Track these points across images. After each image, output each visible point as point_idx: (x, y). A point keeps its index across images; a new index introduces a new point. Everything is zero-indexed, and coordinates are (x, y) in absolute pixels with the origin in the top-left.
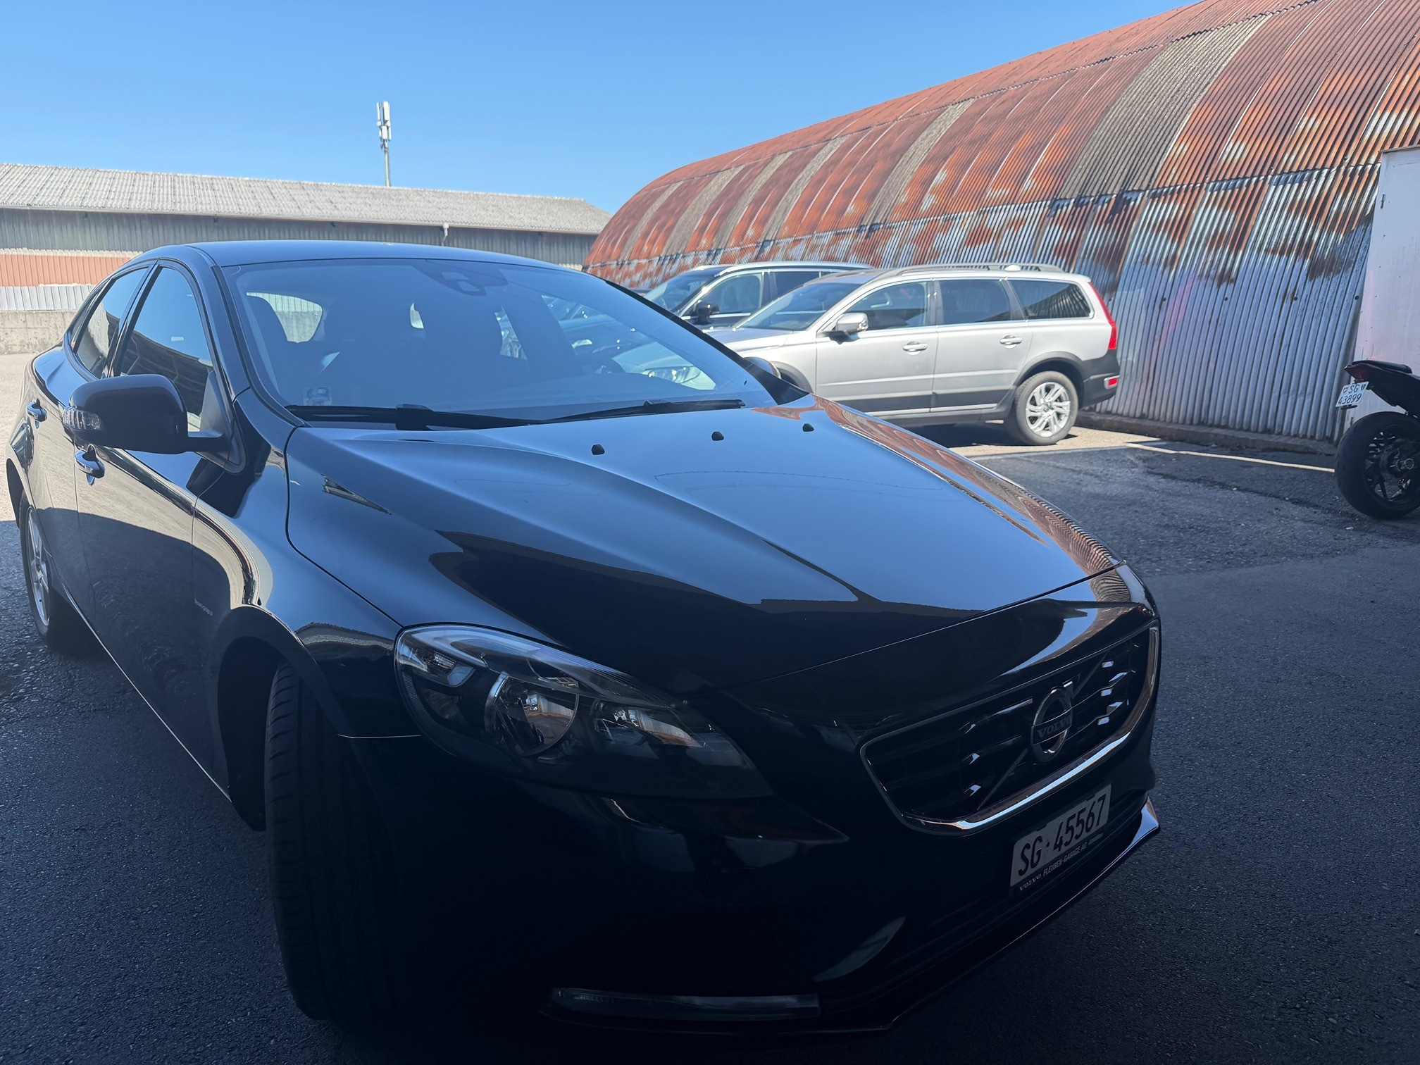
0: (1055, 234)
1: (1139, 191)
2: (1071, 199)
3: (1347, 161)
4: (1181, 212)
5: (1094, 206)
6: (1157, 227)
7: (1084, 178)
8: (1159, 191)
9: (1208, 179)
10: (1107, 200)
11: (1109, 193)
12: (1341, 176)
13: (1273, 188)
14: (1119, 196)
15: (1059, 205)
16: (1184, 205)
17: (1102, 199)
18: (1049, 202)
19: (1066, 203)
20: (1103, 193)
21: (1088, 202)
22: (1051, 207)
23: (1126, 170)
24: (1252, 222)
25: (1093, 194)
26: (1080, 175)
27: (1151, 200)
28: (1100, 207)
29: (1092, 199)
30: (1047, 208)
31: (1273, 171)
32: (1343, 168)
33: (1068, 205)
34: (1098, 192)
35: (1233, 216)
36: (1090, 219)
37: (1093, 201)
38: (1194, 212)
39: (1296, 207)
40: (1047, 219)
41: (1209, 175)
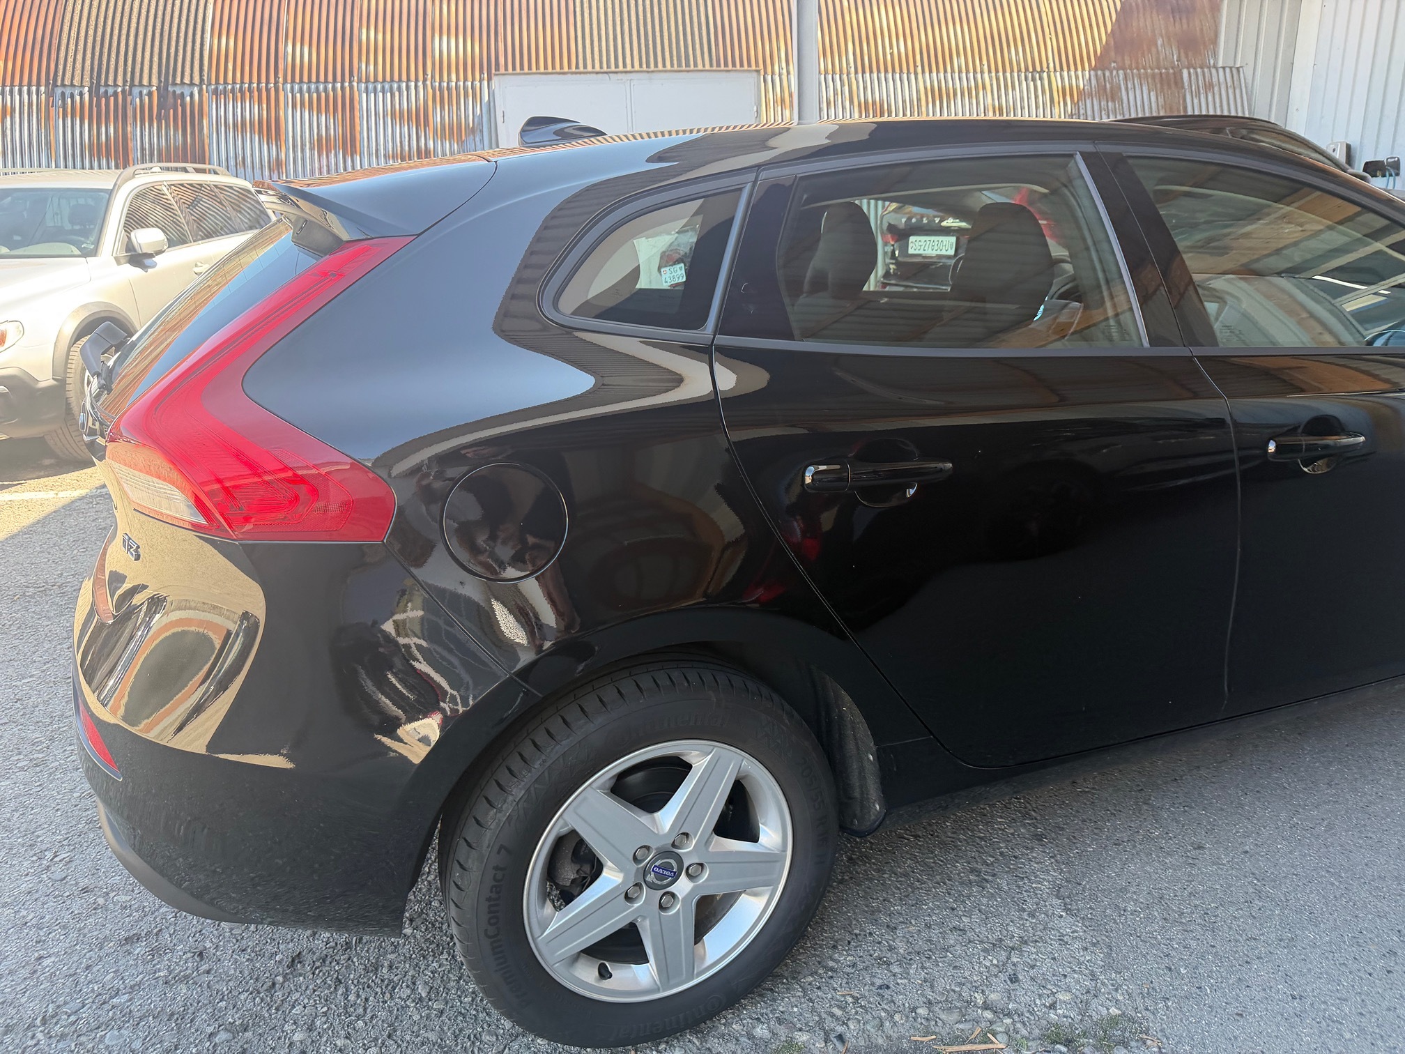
0: (81, 132)
1: (192, 84)
2: (82, 86)
3: (429, 77)
4: (265, 113)
5: (129, 99)
6: (241, 127)
7: (88, 62)
8: (221, 87)
9: (281, 80)
10: (145, 92)
11: (145, 82)
12: (430, 91)
13: (364, 95)
14: (163, 92)
15: (63, 94)
16: (265, 106)
17: (136, 91)
18: (43, 89)
19: (77, 92)
20: (137, 82)
21: (115, 94)
22: (50, 94)
23: (156, 59)
24: (358, 128)
25: (120, 82)
26: (79, 57)
27: (214, 97)
28: (138, 100)
29: (120, 90)
30: (43, 96)
31: (356, 78)
32: (428, 83)
33: (81, 94)
34: (125, 81)
35: (332, 121)
36: (130, 113)
37: (123, 91)
38: (282, 113)
39: (397, 116)
40: (52, 110)
41: (281, 75)
